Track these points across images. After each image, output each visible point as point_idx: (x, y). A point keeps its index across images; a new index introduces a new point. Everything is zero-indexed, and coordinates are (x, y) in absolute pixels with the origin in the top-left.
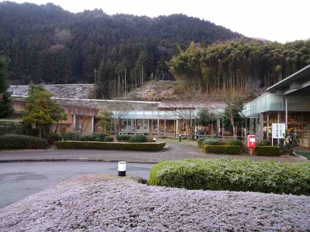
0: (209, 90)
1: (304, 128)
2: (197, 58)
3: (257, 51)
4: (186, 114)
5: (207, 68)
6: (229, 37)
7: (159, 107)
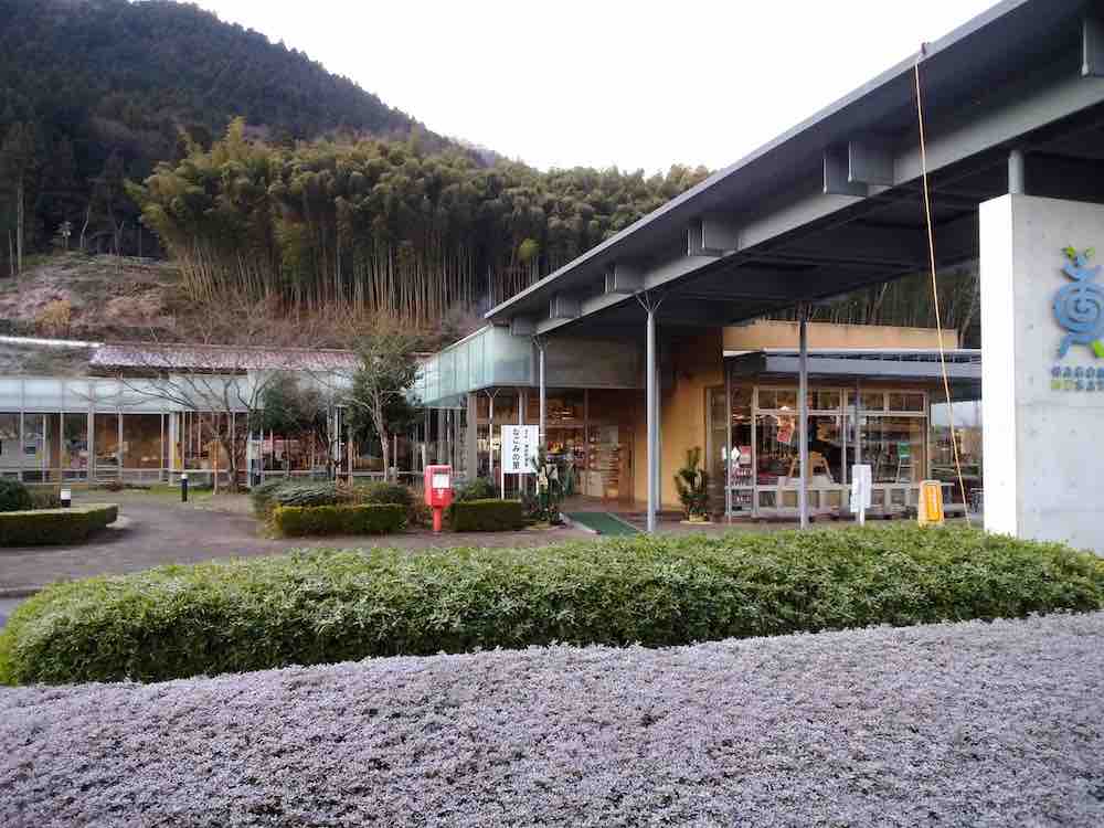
0: (304, 308)
1: (592, 439)
2: (257, 183)
3: (465, 185)
4: (209, 393)
5: (296, 225)
6: (375, 125)
7: (93, 362)
